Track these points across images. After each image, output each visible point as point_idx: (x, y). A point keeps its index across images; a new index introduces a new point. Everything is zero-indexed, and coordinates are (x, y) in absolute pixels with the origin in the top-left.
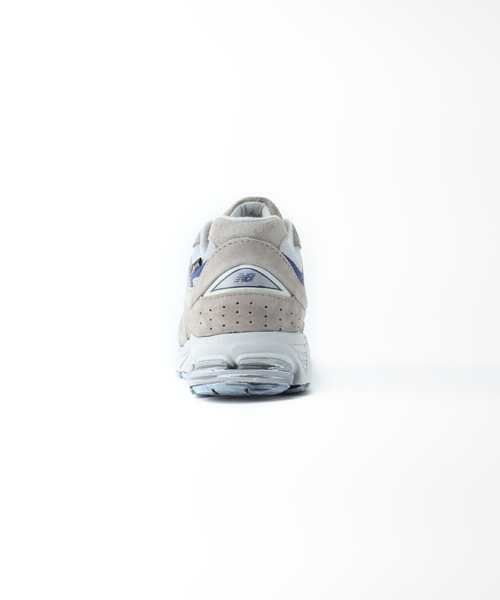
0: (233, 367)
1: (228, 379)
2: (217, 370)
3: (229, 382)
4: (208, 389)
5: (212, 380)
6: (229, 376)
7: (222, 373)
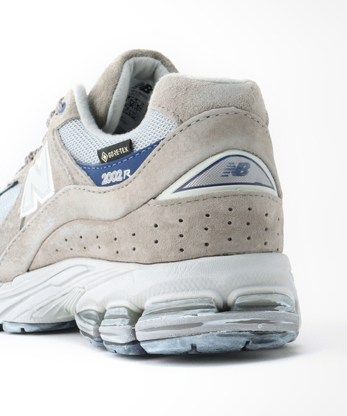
0: (225, 308)
1: (222, 326)
2: (202, 315)
3: (224, 332)
4: (183, 344)
5: (193, 330)
6: (223, 322)
7: (212, 319)
